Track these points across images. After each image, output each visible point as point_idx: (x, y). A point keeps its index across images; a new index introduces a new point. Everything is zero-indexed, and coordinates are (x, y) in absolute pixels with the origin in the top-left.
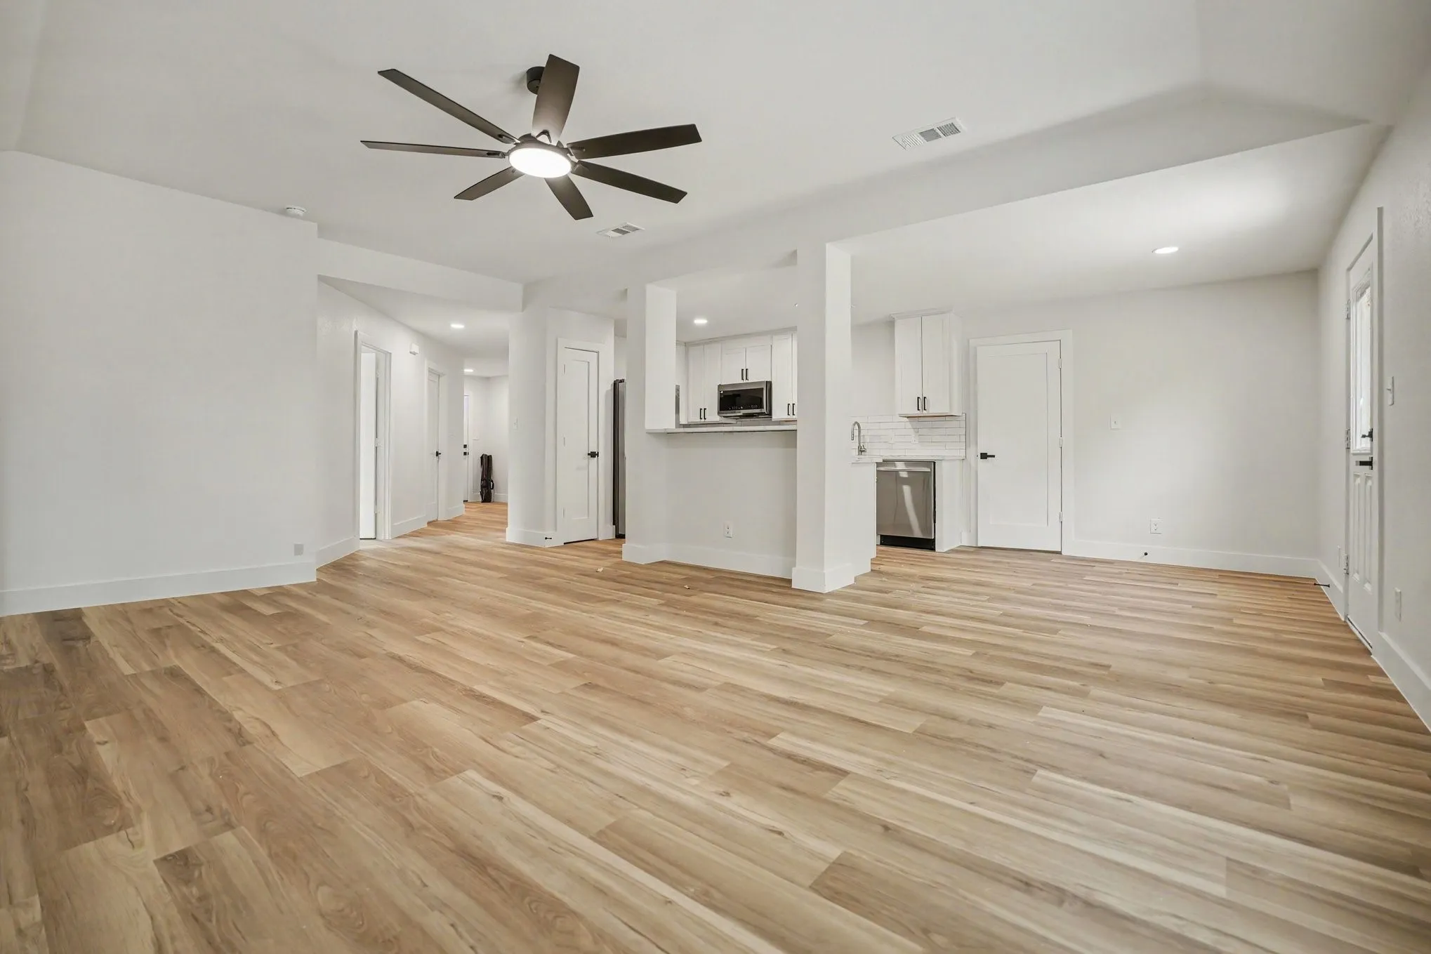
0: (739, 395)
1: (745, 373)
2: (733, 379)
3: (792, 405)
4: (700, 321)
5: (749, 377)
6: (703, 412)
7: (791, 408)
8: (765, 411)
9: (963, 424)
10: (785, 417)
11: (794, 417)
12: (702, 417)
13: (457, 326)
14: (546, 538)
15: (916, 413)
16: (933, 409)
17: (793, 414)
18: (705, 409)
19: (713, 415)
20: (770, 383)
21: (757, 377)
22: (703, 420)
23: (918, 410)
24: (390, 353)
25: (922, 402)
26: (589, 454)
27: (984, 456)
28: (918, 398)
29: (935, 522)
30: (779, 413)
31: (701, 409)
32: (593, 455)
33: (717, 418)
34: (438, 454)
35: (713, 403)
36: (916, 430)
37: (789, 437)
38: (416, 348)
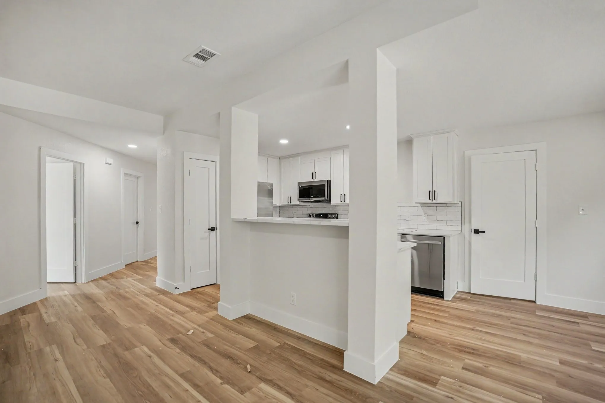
0: (312, 188)
1: (314, 175)
2: (307, 179)
3: (343, 195)
4: (284, 142)
5: (317, 178)
6: (289, 199)
7: (343, 197)
8: (326, 198)
9: (459, 209)
10: (339, 202)
11: (345, 203)
12: (289, 202)
13: (133, 146)
14: (176, 288)
15: (427, 200)
16: (440, 199)
17: (344, 201)
18: (290, 197)
19: (295, 201)
20: (330, 181)
21: (321, 178)
22: (290, 203)
23: (430, 199)
24: (84, 164)
25: (432, 194)
26: (209, 229)
27: (476, 232)
28: (430, 191)
29: (444, 279)
30: (335, 200)
31: (288, 197)
32: (212, 229)
33: (298, 203)
34: (137, 223)
35: (295, 194)
36: (426, 212)
37: (344, 231)
38: (110, 161)
